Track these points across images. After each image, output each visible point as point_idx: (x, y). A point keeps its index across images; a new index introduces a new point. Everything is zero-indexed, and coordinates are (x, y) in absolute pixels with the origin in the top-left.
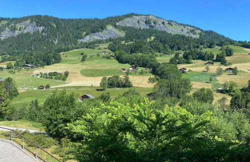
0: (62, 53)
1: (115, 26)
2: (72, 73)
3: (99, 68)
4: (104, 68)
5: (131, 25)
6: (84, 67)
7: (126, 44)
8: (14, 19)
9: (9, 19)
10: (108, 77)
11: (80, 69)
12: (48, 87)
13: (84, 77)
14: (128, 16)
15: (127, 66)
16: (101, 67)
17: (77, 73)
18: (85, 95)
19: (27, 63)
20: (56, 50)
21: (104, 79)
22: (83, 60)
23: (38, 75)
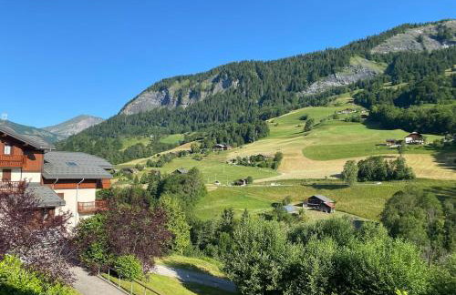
0: (270, 120)
1: (368, 57)
2: (289, 155)
3: (340, 143)
4: (350, 143)
5: (403, 49)
6: (309, 143)
7: (395, 88)
8: (199, 75)
9: (192, 75)
10: (357, 160)
11: (303, 147)
12: (248, 180)
13: (311, 162)
14: (394, 32)
15: (399, 134)
16: (343, 139)
17: (297, 154)
18: (314, 197)
19: (218, 142)
20: (260, 117)
21: (350, 164)
22: (307, 129)
23: (234, 161)
